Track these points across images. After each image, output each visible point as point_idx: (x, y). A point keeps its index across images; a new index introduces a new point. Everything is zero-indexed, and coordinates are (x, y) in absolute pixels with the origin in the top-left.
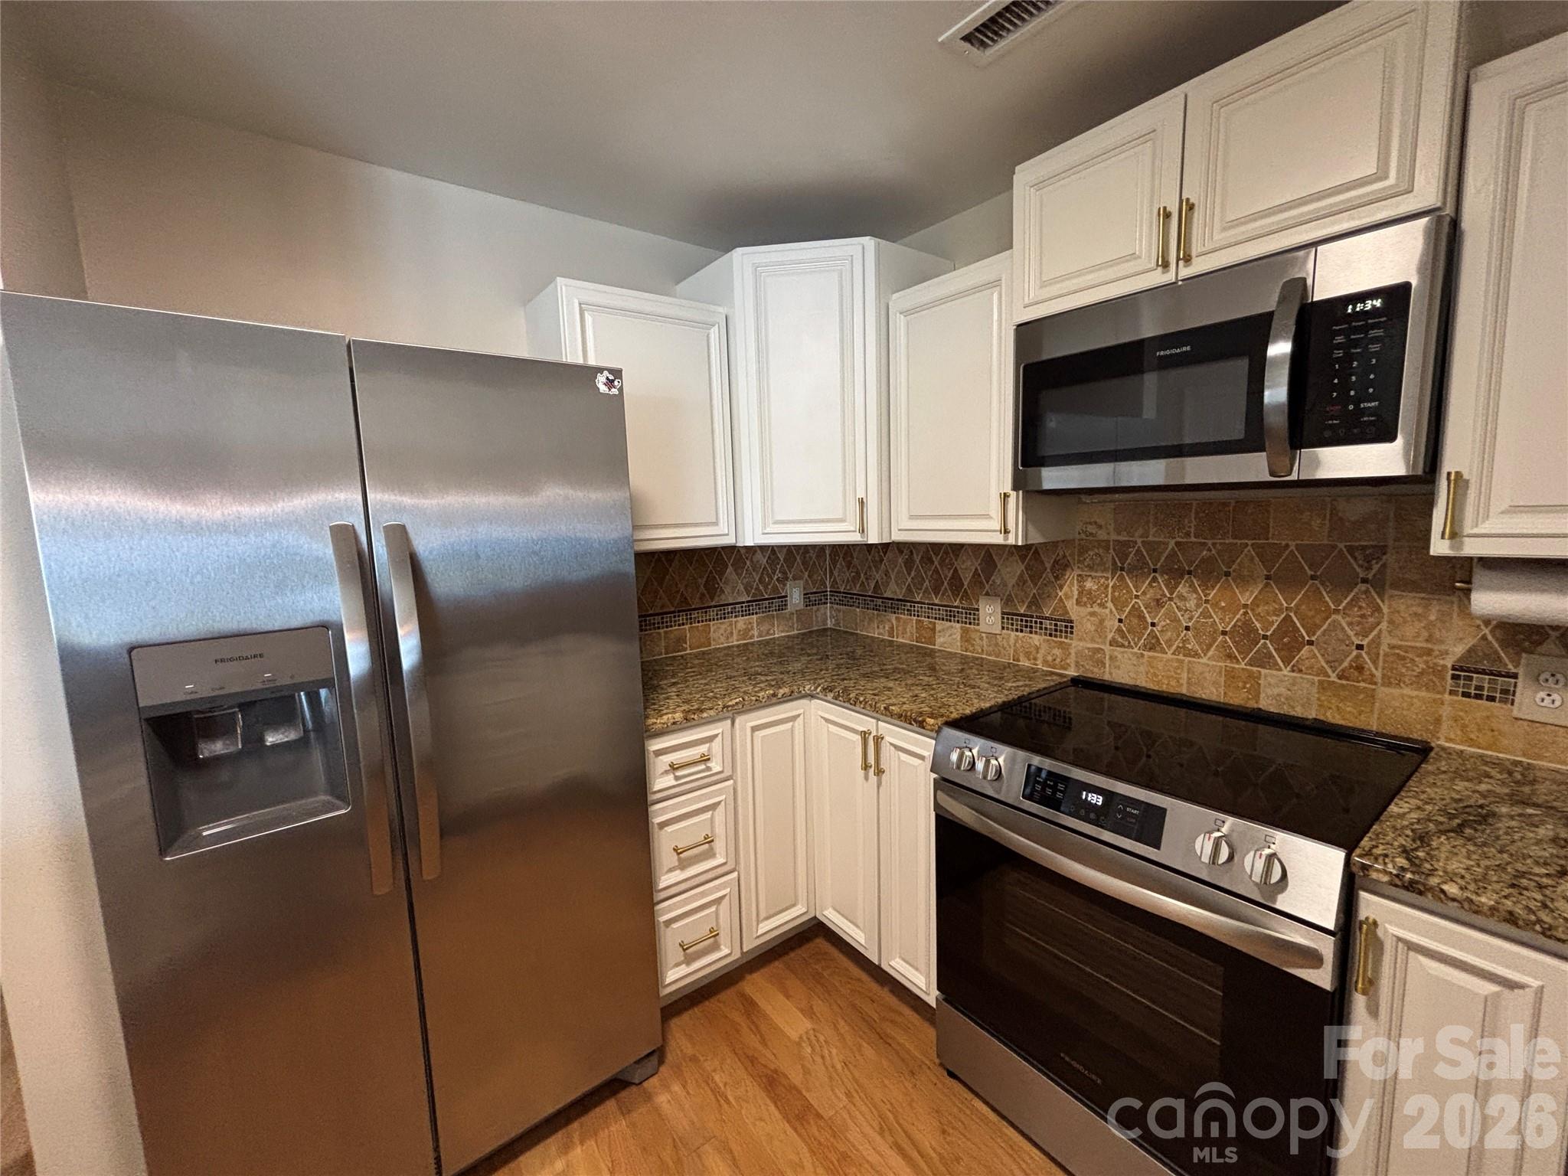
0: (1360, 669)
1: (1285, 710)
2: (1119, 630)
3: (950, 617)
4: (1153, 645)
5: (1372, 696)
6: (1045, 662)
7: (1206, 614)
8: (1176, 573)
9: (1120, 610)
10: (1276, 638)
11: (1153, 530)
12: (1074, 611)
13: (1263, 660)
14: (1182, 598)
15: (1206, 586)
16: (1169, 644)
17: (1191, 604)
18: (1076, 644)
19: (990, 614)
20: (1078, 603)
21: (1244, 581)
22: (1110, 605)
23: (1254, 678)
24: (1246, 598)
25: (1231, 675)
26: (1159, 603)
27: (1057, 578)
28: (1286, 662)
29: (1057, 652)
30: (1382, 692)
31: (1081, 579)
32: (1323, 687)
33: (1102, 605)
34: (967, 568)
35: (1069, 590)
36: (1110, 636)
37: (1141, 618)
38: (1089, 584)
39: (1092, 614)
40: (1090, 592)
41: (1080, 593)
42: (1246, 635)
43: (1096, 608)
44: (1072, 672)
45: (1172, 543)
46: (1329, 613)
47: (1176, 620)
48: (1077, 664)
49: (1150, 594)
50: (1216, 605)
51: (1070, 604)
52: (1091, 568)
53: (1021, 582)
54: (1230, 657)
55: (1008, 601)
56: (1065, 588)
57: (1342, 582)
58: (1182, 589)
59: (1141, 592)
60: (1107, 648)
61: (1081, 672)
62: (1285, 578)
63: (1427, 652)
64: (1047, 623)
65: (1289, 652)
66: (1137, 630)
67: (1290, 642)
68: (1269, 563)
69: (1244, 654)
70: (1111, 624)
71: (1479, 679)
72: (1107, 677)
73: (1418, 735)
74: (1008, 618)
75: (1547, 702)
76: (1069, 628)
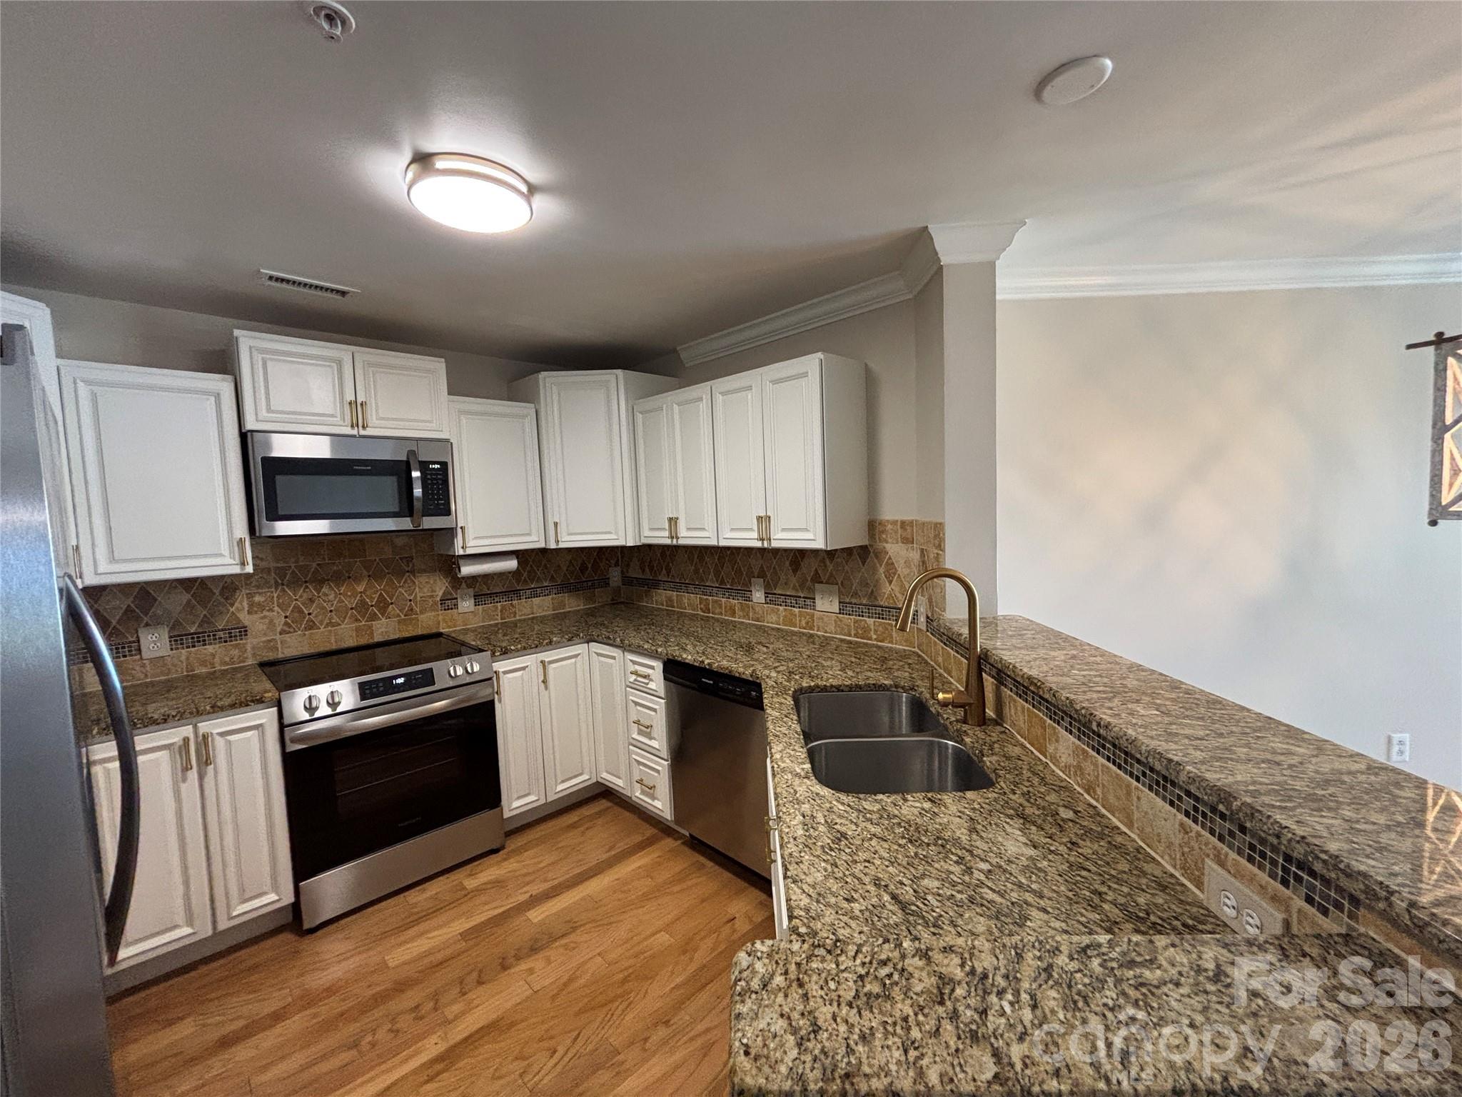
0: (412, 610)
1: (386, 638)
2: (286, 624)
4: (311, 626)
5: (417, 621)
6: (223, 663)
7: (340, 601)
8: (319, 582)
9: (285, 610)
10: (376, 606)
11: (302, 558)
12: (245, 618)
13: (374, 617)
14: (326, 595)
15: (338, 586)
16: (321, 622)
17: (331, 597)
18: (250, 642)
19: (153, 642)
20: (249, 613)
21: (358, 580)
22: (276, 608)
23: (370, 627)
24: (360, 588)
25: (357, 630)
26: (311, 601)
27: (227, 599)
28: (383, 615)
29: (236, 652)
30: (422, 617)
31: (250, 596)
32: (399, 622)
33: (270, 610)
35: (240, 605)
36: (279, 629)
37: (301, 612)
38: (257, 599)
39: (262, 618)
40: (259, 604)
41: (251, 605)
42: (362, 607)
43: (266, 613)
44: (250, 662)
45: (314, 565)
46: (397, 588)
47: (324, 608)
48: (254, 655)
49: (305, 596)
50: (345, 595)
51: (242, 616)
52: (258, 587)
53: (188, 608)
54: (357, 620)
55: (176, 626)
56: (237, 604)
57: (400, 574)
58: (325, 590)
59: (298, 597)
60: (278, 637)
61: (259, 659)
62: (376, 576)
63: (432, 596)
64: (221, 634)
65: (383, 610)
66: (299, 620)
67: (383, 605)
68: (367, 569)
69: (364, 617)
70: (280, 622)
71: (448, 602)
72: (280, 656)
73: (434, 631)
74: (178, 639)
75: (466, 605)
76: (244, 631)
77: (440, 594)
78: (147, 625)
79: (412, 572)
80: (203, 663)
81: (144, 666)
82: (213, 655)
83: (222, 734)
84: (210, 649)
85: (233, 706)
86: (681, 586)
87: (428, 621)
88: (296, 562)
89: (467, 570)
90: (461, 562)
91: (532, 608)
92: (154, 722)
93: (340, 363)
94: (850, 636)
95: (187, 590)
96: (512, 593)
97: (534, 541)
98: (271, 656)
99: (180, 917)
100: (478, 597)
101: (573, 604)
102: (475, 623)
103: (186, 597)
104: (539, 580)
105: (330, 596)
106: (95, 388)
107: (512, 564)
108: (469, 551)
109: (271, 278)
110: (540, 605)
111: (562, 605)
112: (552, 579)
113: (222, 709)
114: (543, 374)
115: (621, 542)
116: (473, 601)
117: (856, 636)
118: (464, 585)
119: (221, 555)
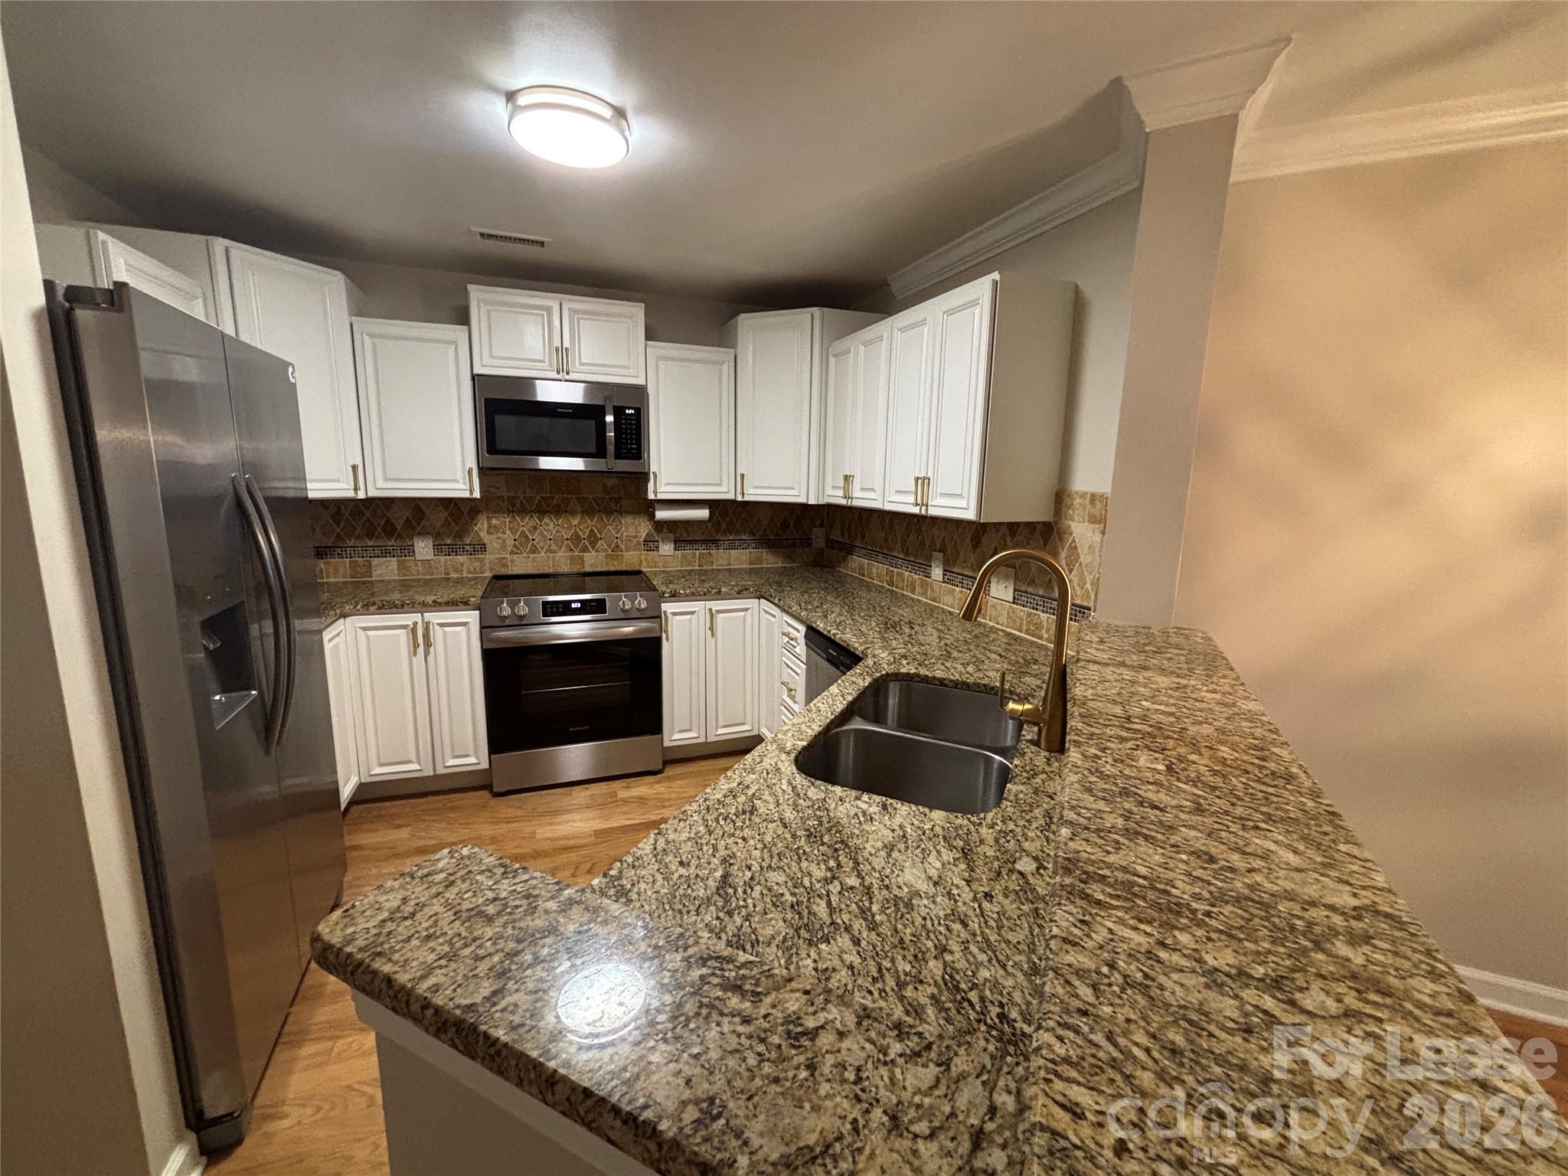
0: (618, 546)
1: (594, 569)
2: (515, 546)
3: (386, 553)
4: (534, 550)
5: (622, 557)
6: (469, 572)
7: (558, 531)
8: (541, 512)
9: (514, 534)
10: (588, 539)
11: (528, 490)
12: (485, 538)
13: (585, 550)
14: (546, 524)
15: (557, 518)
16: (542, 548)
17: (552, 526)
18: (489, 557)
20: (488, 533)
21: (573, 513)
22: (508, 532)
23: (581, 558)
24: (575, 522)
25: (572, 558)
26: (535, 528)
27: (472, 519)
29: (477, 564)
31: (489, 519)
32: (607, 556)
33: (504, 533)
35: (482, 527)
36: (509, 549)
37: (527, 537)
38: (494, 522)
39: (498, 538)
40: (495, 526)
41: (489, 527)
42: (576, 539)
43: (500, 535)
44: (491, 573)
45: (538, 497)
46: (606, 525)
47: (544, 536)
48: (491, 569)
49: (531, 524)
50: (563, 527)
51: (483, 535)
52: (495, 512)
53: (446, 523)
54: (571, 550)
55: (437, 536)
56: (479, 525)
57: (609, 513)
58: (546, 520)
59: (526, 523)
60: (508, 556)
61: (494, 573)
62: (589, 512)
63: (636, 537)
64: (468, 547)
65: (593, 544)
66: (525, 544)
67: (593, 539)
68: (582, 505)
69: (576, 548)
70: (510, 542)
71: (650, 544)
72: (510, 572)
73: (636, 568)
74: (438, 548)
75: (667, 548)
76: (483, 548)
77: (644, 535)
78: (419, 534)
79: (621, 513)
80: (456, 570)
81: (416, 565)
82: (462, 565)
83: (441, 625)
84: (461, 559)
85: (447, 603)
86: (872, 553)
87: (631, 559)
88: (524, 493)
89: (661, 514)
90: (656, 506)
91: (729, 559)
92: (396, 606)
93: (549, 310)
94: (1020, 630)
95: (446, 508)
96: (710, 542)
97: (724, 491)
98: (503, 571)
99: (413, 757)
100: (679, 543)
101: (771, 561)
102: (674, 567)
103: (444, 515)
104: (738, 532)
105: (550, 525)
106: (376, 340)
107: (703, 513)
108: (660, 496)
109: (482, 235)
110: (738, 557)
111: (760, 560)
112: (752, 533)
113: (440, 604)
114: (742, 316)
115: (802, 500)
116: (672, 546)
117: (1027, 633)
118: (665, 530)
119: (456, 481)
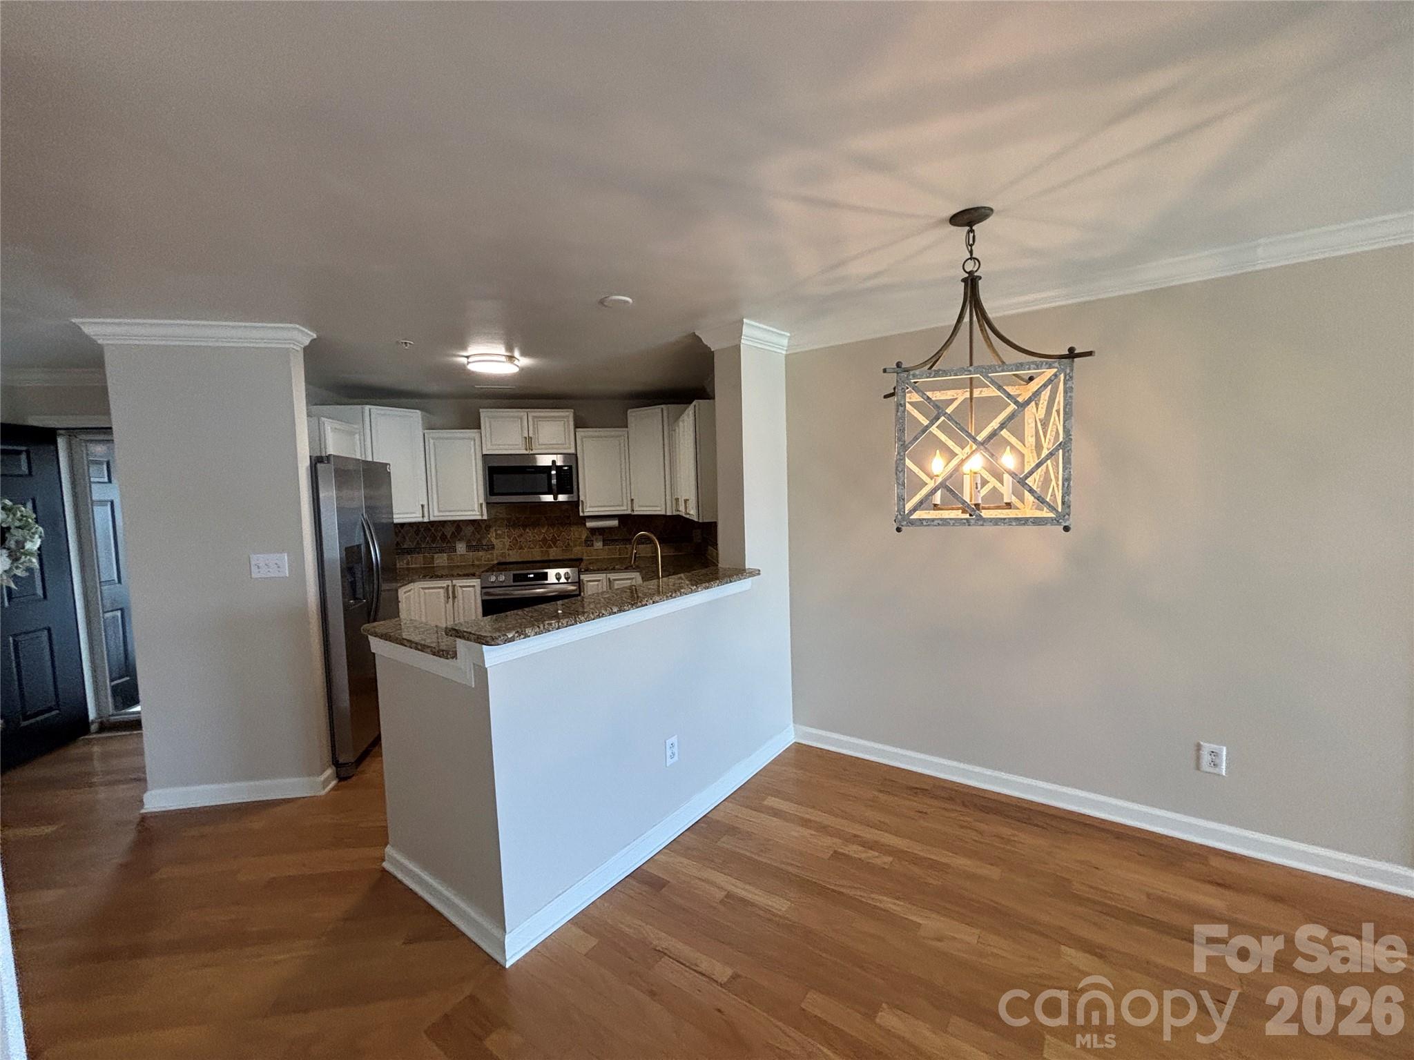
0: (569, 545)
1: (555, 558)
2: (510, 545)
3: (442, 551)
4: (521, 548)
5: (572, 550)
6: (485, 561)
7: (534, 537)
8: (525, 526)
9: (510, 538)
10: (551, 540)
13: (550, 547)
14: (527, 533)
16: (525, 547)
18: (495, 552)
19: (461, 548)
20: (496, 538)
21: (543, 526)
22: (506, 537)
23: (548, 551)
24: (544, 531)
25: (542, 552)
26: (522, 535)
27: (487, 531)
28: (554, 546)
29: (488, 556)
31: (496, 530)
32: (563, 550)
33: (504, 538)
34: (449, 531)
35: (492, 536)
36: (508, 549)
37: (517, 540)
39: (501, 541)
40: (499, 534)
41: (496, 535)
42: (544, 540)
44: (496, 562)
45: (523, 517)
47: (526, 539)
48: (497, 559)
49: (519, 533)
50: (537, 533)
51: (493, 540)
52: (499, 527)
53: (472, 534)
54: (542, 547)
55: (468, 541)
56: (490, 534)
57: (563, 525)
58: (528, 530)
59: (516, 533)
60: (506, 552)
62: (552, 525)
63: (578, 537)
64: (485, 547)
66: (515, 545)
67: (554, 541)
68: (548, 521)
69: (545, 546)
70: (507, 544)
72: (507, 561)
73: (579, 556)
74: (470, 548)
75: (599, 545)
76: (493, 547)
77: (583, 537)
78: (459, 540)
79: (570, 524)
80: (475, 559)
81: (456, 556)
83: (461, 587)
84: (480, 553)
85: (464, 575)
87: (577, 551)
88: (515, 516)
89: (590, 524)
92: (439, 577)
93: (521, 419)
95: (471, 525)
96: (620, 540)
97: (624, 510)
98: (503, 560)
100: (605, 541)
102: (604, 555)
103: (470, 529)
105: (531, 534)
106: (436, 441)
107: (615, 523)
108: (586, 514)
113: (461, 575)
114: (631, 410)
115: (663, 513)
116: (602, 542)
118: (597, 534)
119: (474, 510)
